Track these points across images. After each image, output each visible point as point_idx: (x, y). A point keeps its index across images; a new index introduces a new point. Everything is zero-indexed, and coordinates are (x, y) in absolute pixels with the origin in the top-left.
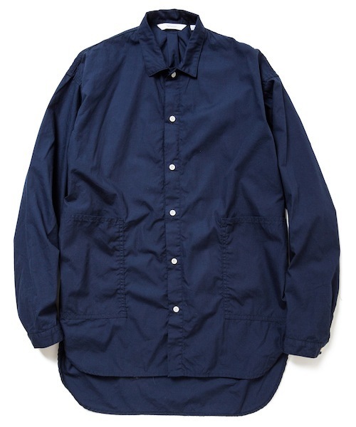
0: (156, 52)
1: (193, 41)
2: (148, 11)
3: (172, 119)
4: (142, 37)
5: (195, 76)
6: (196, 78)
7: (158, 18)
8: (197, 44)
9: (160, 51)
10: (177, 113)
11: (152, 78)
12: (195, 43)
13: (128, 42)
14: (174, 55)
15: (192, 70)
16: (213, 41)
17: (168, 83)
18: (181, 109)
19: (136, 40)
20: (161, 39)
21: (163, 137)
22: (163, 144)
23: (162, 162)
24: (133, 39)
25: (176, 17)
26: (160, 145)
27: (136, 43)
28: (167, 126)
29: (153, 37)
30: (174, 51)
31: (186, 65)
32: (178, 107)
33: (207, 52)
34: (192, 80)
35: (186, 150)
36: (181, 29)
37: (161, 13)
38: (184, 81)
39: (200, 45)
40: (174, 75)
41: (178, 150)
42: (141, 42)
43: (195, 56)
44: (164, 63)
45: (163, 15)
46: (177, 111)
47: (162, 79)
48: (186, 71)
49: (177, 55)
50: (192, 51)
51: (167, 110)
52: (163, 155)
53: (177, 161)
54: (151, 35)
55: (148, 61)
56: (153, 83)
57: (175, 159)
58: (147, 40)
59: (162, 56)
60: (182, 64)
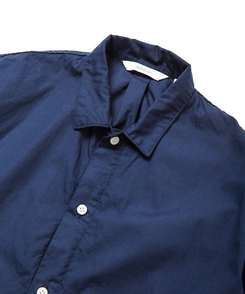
0: (100, 96)
1: (166, 100)
2: (114, 34)
3: (82, 209)
4: (90, 67)
5: (148, 155)
6: (148, 159)
7: (128, 50)
8: (171, 108)
9: (107, 98)
10: (95, 203)
11: (78, 133)
12: (169, 104)
13: (66, 68)
14: (128, 112)
15: (146, 144)
16: (200, 113)
17: (101, 150)
18: (104, 198)
19: (79, 70)
20: (118, 81)
21: (53, 234)
22: (47, 246)
23: (30, 277)
24: (75, 66)
25: (156, 60)
26: (41, 244)
27: (77, 74)
28: (68, 219)
29: (105, 73)
30: (131, 105)
31: (138, 132)
32: (101, 194)
33: (183, 126)
34: (140, 160)
35: (81, 271)
36: (157, 79)
37: (134, 45)
38: (127, 157)
39: (175, 110)
40: (114, 141)
41: (66, 266)
42: (85, 75)
43: (161, 124)
44: (106, 117)
45: (137, 49)
46: (95, 200)
47: (93, 140)
48: (136, 141)
49: (133, 114)
50: (158, 115)
51: (79, 191)
52: (38, 265)
53: (56, 285)
54: (104, 69)
55: (82, 105)
56: (76, 141)
57: (53, 280)
58: (94, 74)
59: (107, 105)
60: (134, 128)
